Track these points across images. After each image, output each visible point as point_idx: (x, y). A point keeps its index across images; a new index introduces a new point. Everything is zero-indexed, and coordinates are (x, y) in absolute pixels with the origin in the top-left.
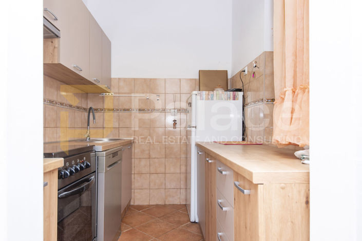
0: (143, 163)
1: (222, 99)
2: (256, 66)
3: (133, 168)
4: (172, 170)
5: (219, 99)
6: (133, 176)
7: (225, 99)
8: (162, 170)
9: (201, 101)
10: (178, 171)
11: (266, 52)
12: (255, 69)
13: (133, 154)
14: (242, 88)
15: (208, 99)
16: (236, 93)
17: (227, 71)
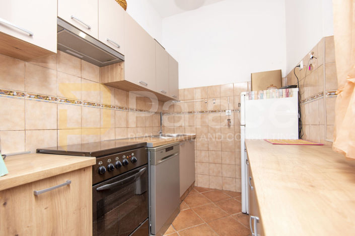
0: (203, 153)
1: (273, 97)
2: (312, 57)
3: (196, 158)
4: (228, 162)
5: (269, 98)
6: (196, 164)
7: (277, 97)
8: (220, 161)
9: (250, 100)
10: (234, 163)
11: (325, 37)
12: (312, 61)
13: (195, 146)
14: (297, 84)
15: (258, 98)
16: (290, 89)
17: (281, 70)
